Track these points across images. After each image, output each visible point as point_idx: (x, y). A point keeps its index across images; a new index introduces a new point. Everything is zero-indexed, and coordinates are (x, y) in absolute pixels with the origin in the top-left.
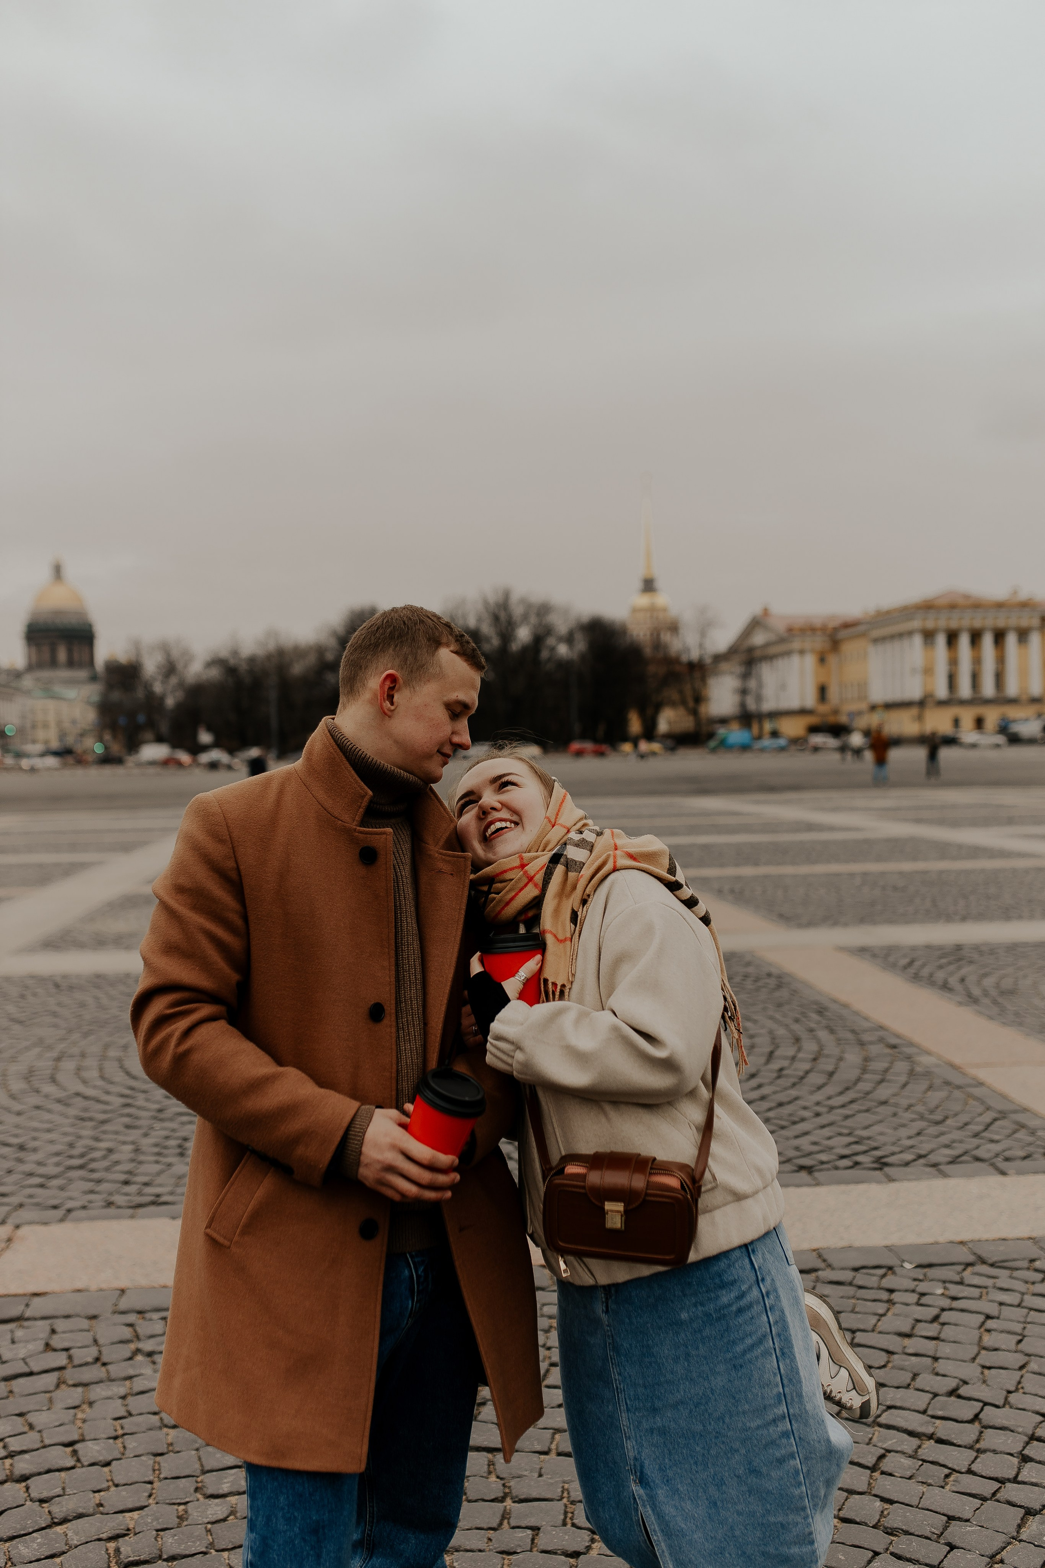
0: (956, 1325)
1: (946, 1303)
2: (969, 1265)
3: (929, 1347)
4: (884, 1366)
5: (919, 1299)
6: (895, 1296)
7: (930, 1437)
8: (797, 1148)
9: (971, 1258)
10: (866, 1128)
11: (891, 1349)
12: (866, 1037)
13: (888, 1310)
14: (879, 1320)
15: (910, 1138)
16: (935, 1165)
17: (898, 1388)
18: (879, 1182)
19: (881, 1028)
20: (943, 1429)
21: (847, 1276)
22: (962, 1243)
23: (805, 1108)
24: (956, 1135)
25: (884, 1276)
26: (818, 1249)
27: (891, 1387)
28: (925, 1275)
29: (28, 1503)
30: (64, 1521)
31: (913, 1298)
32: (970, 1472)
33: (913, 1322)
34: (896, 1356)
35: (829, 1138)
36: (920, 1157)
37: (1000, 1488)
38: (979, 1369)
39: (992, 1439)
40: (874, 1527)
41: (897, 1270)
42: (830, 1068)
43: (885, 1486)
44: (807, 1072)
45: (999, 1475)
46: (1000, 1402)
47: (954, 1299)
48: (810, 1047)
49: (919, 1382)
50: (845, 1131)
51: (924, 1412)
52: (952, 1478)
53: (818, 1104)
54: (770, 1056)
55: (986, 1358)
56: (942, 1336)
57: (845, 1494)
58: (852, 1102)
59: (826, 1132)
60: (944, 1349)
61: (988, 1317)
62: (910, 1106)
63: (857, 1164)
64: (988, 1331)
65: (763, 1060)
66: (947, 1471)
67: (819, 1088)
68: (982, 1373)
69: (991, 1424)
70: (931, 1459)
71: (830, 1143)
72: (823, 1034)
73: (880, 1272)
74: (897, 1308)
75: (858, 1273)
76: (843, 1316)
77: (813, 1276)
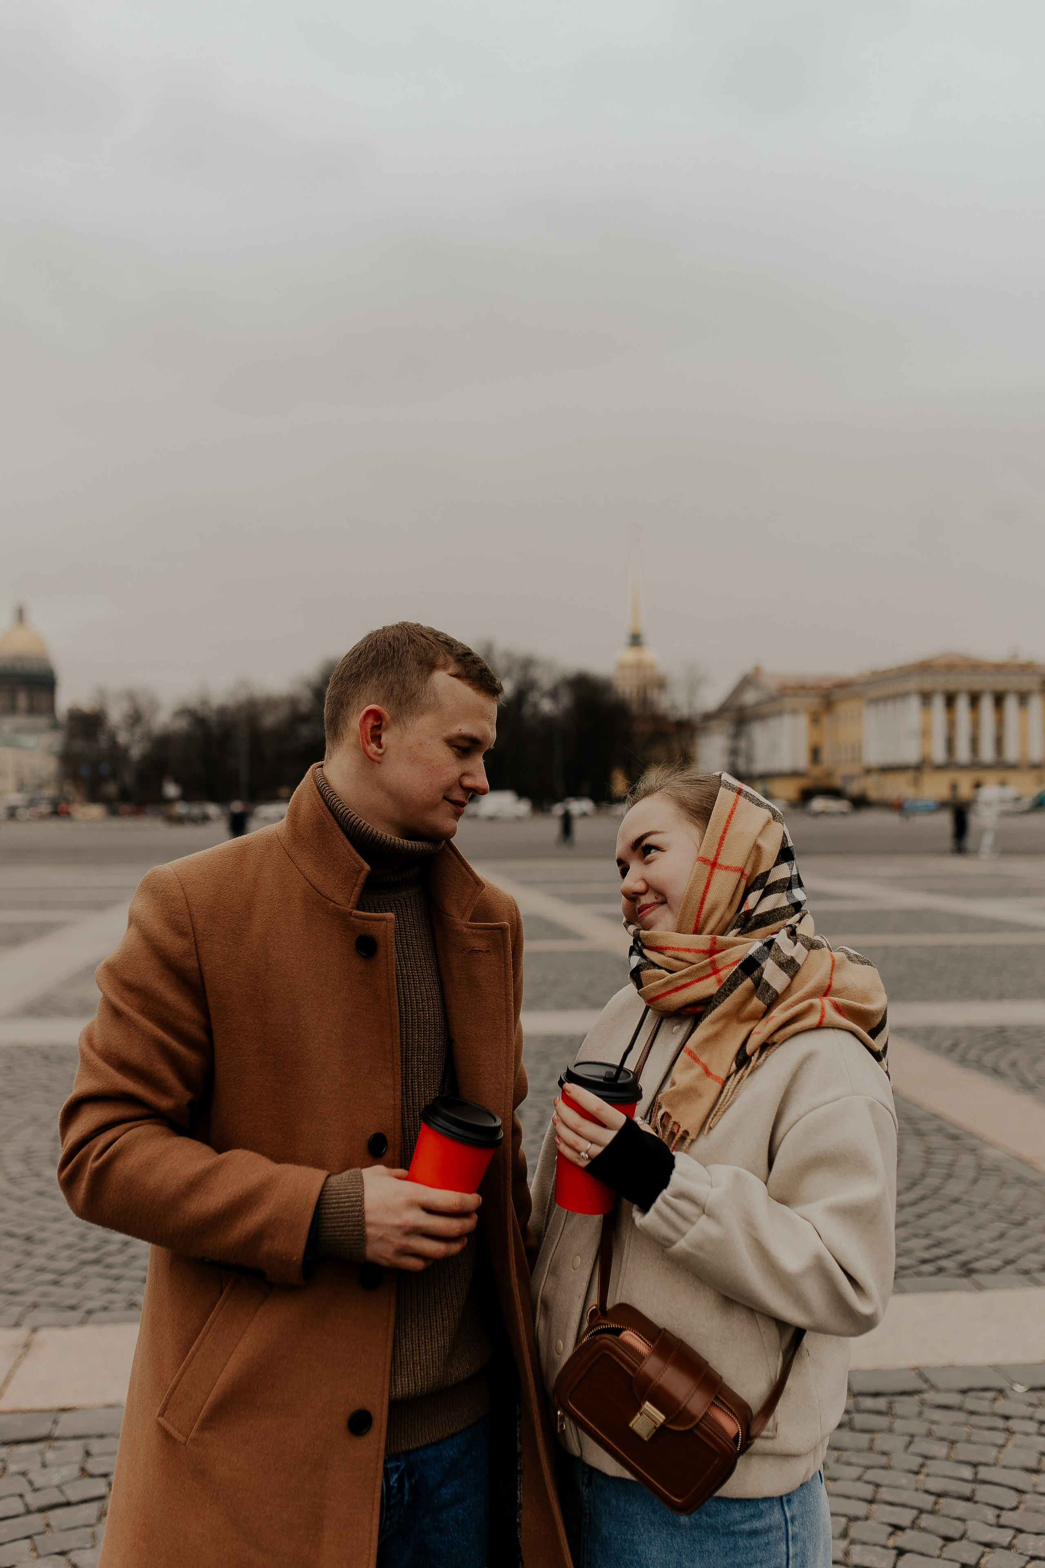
4: (1015, 1509)
5: (1039, 1428)
6: (1013, 1424)
10: (944, 1228)
11: (1020, 1486)
12: (925, 1126)
13: (1007, 1440)
14: (1000, 1453)
15: (993, 1240)
16: (1026, 1272)
17: (1038, 1534)
18: (968, 1290)
19: (935, 1116)
21: (954, 1399)
25: (995, 1400)
26: (917, 1368)
27: (1029, 1533)
28: (1040, 1400)
31: (1032, 1427)
33: (1038, 1455)
34: (1027, 1497)
36: (1008, 1262)
41: (1009, 1392)
50: (921, 1232)
58: (923, 1198)
62: (985, 1206)
63: (940, 1270)
73: (990, 1395)
74: (1018, 1439)
75: (966, 1395)
76: (959, 1446)
77: (916, 1398)
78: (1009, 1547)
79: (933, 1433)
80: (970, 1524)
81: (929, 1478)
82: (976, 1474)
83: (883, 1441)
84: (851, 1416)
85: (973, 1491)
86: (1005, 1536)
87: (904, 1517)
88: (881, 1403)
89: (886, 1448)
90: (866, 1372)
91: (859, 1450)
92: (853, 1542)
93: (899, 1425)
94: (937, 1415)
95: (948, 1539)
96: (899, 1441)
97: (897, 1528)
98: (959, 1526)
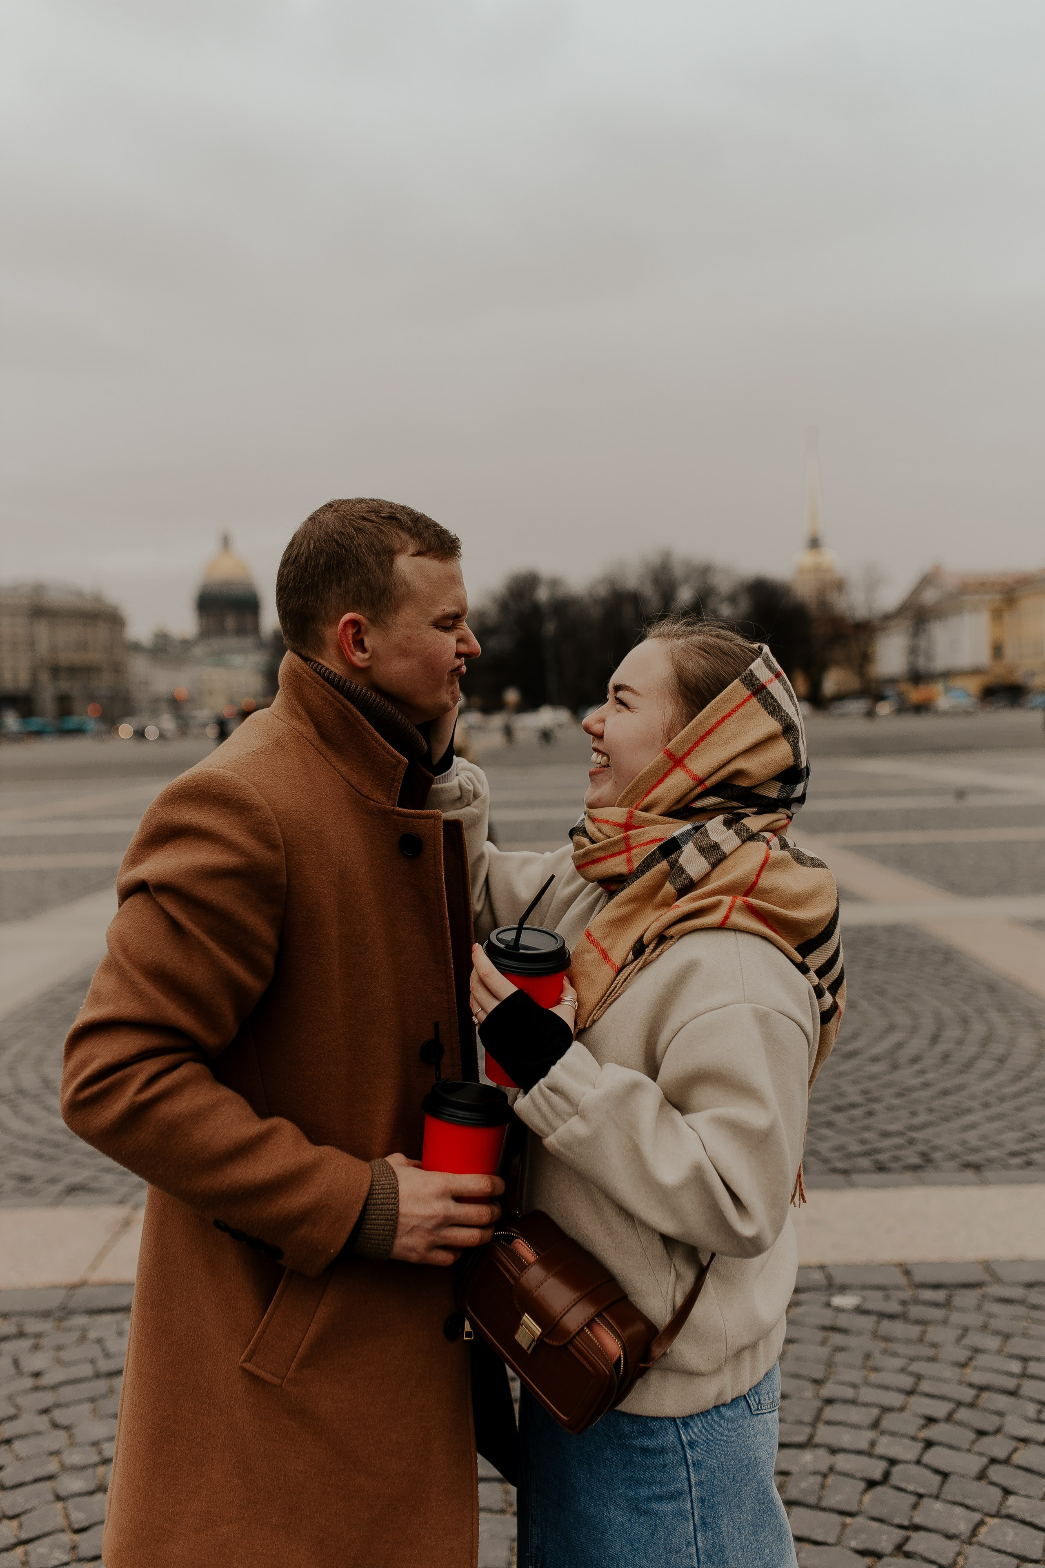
8: (964, 1143)
21: (1017, 1293)
23: (973, 1097)
26: (986, 1261)
35: (1000, 1132)
42: (1000, 1052)
44: (974, 1059)
48: (979, 1029)
50: (1017, 1124)
53: (988, 1092)
54: (935, 1039)
58: (1027, 1090)
59: (996, 1125)
63: (1029, 1164)
65: (927, 1042)
67: (989, 1075)
71: (1002, 1137)
72: (994, 1016)
75: (1031, 1290)
76: (1013, 1341)
77: (978, 1292)
79: (989, 1327)
80: (1008, 1418)
81: (976, 1372)
82: (1025, 1368)
83: (934, 1333)
84: (907, 1308)
87: (940, 1409)
88: (940, 1295)
89: (937, 1340)
90: (932, 1264)
91: (908, 1342)
92: (883, 1433)
93: (956, 1318)
94: (996, 1308)
95: (981, 1433)
96: (952, 1334)
97: (931, 1420)
98: (996, 1420)
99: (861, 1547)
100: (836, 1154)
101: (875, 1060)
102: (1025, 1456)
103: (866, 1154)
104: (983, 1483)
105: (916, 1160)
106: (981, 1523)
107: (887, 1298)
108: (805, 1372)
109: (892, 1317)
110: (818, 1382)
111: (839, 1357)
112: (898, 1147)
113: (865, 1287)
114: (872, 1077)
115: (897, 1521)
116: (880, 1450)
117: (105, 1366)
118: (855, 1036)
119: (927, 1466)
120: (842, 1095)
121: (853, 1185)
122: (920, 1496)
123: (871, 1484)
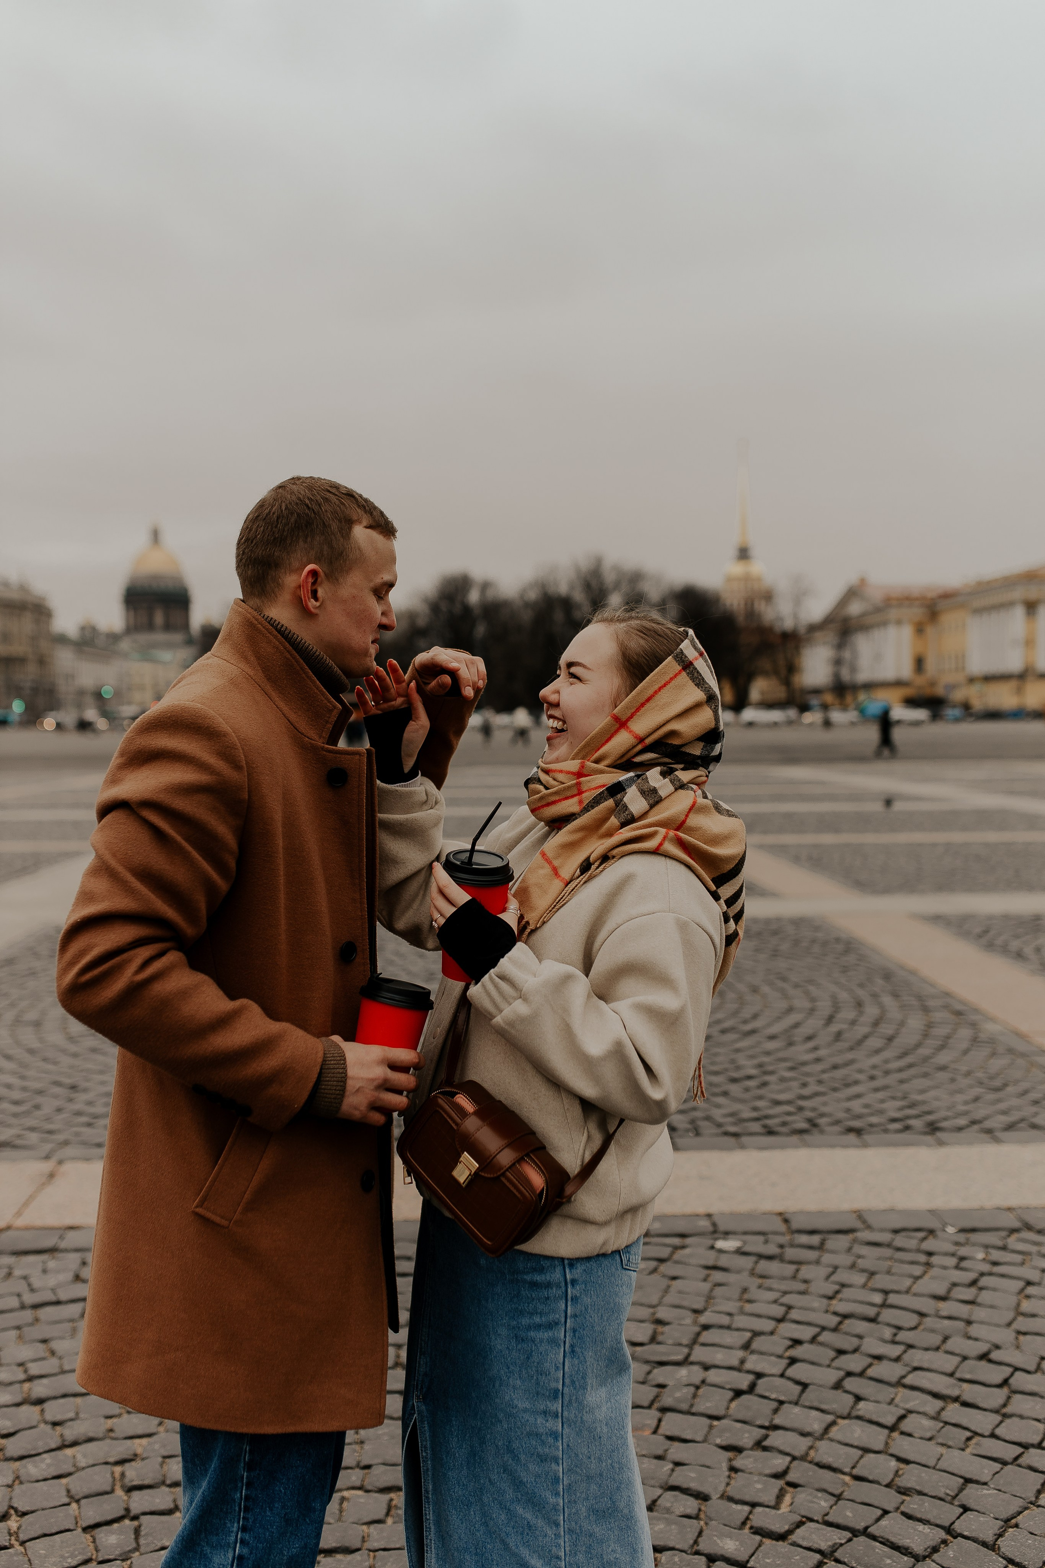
0: (994, 1290)
1: (986, 1268)
2: (1013, 1231)
3: (964, 1310)
4: (915, 1328)
5: (958, 1263)
6: (934, 1260)
7: (956, 1399)
8: (848, 1110)
9: (1017, 1224)
10: (923, 1092)
11: (924, 1310)
12: (931, 1003)
13: (925, 1273)
14: (914, 1283)
15: (966, 1103)
16: (989, 1131)
17: (927, 1349)
18: (929, 1145)
19: (947, 994)
20: (969, 1392)
21: (885, 1237)
22: (1009, 1209)
23: (860, 1071)
24: (1015, 1102)
25: (924, 1239)
26: (859, 1211)
27: (919, 1348)
28: (968, 1239)
29: (42, 1426)
30: (74, 1444)
31: (953, 1261)
32: (993, 1435)
33: (950, 1285)
34: (927, 1320)
35: (882, 1101)
36: (974, 1122)
37: (1023, 1453)
38: (1013, 1335)
39: (1019, 1404)
40: (888, 1486)
41: (939, 1233)
42: (890, 1032)
43: (902, 1445)
44: (866, 1037)
45: (1023, 1440)
46: (1032, 1368)
47: (995, 1264)
48: (871, 1011)
49: (950, 1345)
50: (899, 1094)
51: (951, 1375)
52: (974, 1441)
53: (874, 1067)
54: (830, 1020)
55: (1022, 1324)
56: (979, 1300)
57: (860, 1452)
58: (910, 1066)
59: (880, 1095)
60: (979, 1313)
61: (1029, 1283)
62: (968, 1074)
63: (907, 1128)
64: (1028, 1297)
65: (822, 1022)
66: (968, 1434)
67: (877, 1051)
68: (1017, 1338)
69: (1021, 1389)
70: (953, 1421)
71: (884, 1106)
72: (887, 1000)
73: (921, 1235)
74: (934, 1272)
75: (898, 1235)
76: (877, 1277)
77: (851, 1236)
78: (897, 1359)
79: (857, 1266)
80: (866, 1340)
81: (841, 1303)
82: (885, 1300)
83: (806, 1272)
84: (784, 1250)
85: (878, 1314)
86: (896, 1350)
87: (806, 1333)
88: (815, 1240)
89: (808, 1277)
90: (809, 1213)
91: (784, 1278)
92: (752, 1352)
93: (827, 1258)
94: (865, 1250)
95: (841, 1352)
96: (823, 1271)
97: (797, 1342)
98: (855, 1342)
99: (724, 1443)
100: (730, 1119)
101: (772, 1037)
102: (877, 1370)
103: (757, 1119)
104: (839, 1391)
105: (804, 1125)
106: (833, 1423)
107: (766, 1242)
108: (685, 1303)
109: (770, 1258)
110: (696, 1312)
111: (718, 1291)
112: (789, 1114)
113: (745, 1233)
114: (768, 1053)
115: (758, 1423)
116: (748, 1366)
117: (29, 1298)
118: (755, 1017)
119: (789, 1379)
120: (738, 1068)
121: (742, 1147)
122: (781, 1403)
123: (738, 1393)
